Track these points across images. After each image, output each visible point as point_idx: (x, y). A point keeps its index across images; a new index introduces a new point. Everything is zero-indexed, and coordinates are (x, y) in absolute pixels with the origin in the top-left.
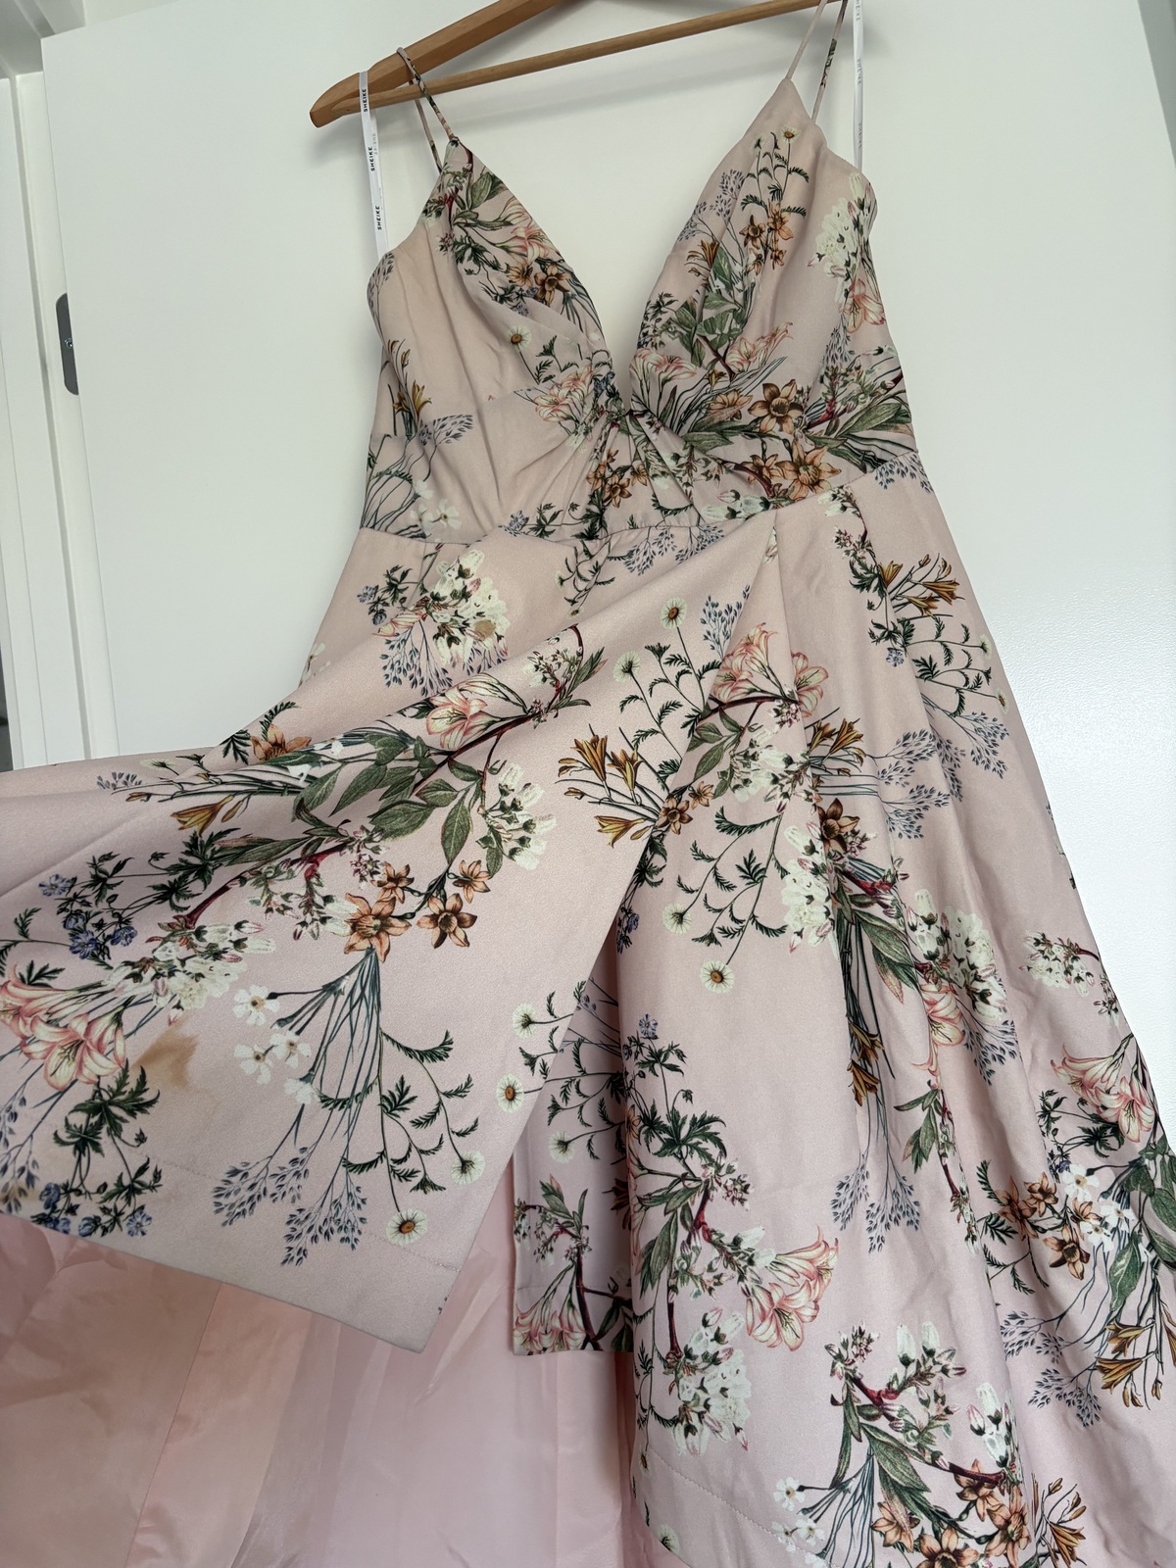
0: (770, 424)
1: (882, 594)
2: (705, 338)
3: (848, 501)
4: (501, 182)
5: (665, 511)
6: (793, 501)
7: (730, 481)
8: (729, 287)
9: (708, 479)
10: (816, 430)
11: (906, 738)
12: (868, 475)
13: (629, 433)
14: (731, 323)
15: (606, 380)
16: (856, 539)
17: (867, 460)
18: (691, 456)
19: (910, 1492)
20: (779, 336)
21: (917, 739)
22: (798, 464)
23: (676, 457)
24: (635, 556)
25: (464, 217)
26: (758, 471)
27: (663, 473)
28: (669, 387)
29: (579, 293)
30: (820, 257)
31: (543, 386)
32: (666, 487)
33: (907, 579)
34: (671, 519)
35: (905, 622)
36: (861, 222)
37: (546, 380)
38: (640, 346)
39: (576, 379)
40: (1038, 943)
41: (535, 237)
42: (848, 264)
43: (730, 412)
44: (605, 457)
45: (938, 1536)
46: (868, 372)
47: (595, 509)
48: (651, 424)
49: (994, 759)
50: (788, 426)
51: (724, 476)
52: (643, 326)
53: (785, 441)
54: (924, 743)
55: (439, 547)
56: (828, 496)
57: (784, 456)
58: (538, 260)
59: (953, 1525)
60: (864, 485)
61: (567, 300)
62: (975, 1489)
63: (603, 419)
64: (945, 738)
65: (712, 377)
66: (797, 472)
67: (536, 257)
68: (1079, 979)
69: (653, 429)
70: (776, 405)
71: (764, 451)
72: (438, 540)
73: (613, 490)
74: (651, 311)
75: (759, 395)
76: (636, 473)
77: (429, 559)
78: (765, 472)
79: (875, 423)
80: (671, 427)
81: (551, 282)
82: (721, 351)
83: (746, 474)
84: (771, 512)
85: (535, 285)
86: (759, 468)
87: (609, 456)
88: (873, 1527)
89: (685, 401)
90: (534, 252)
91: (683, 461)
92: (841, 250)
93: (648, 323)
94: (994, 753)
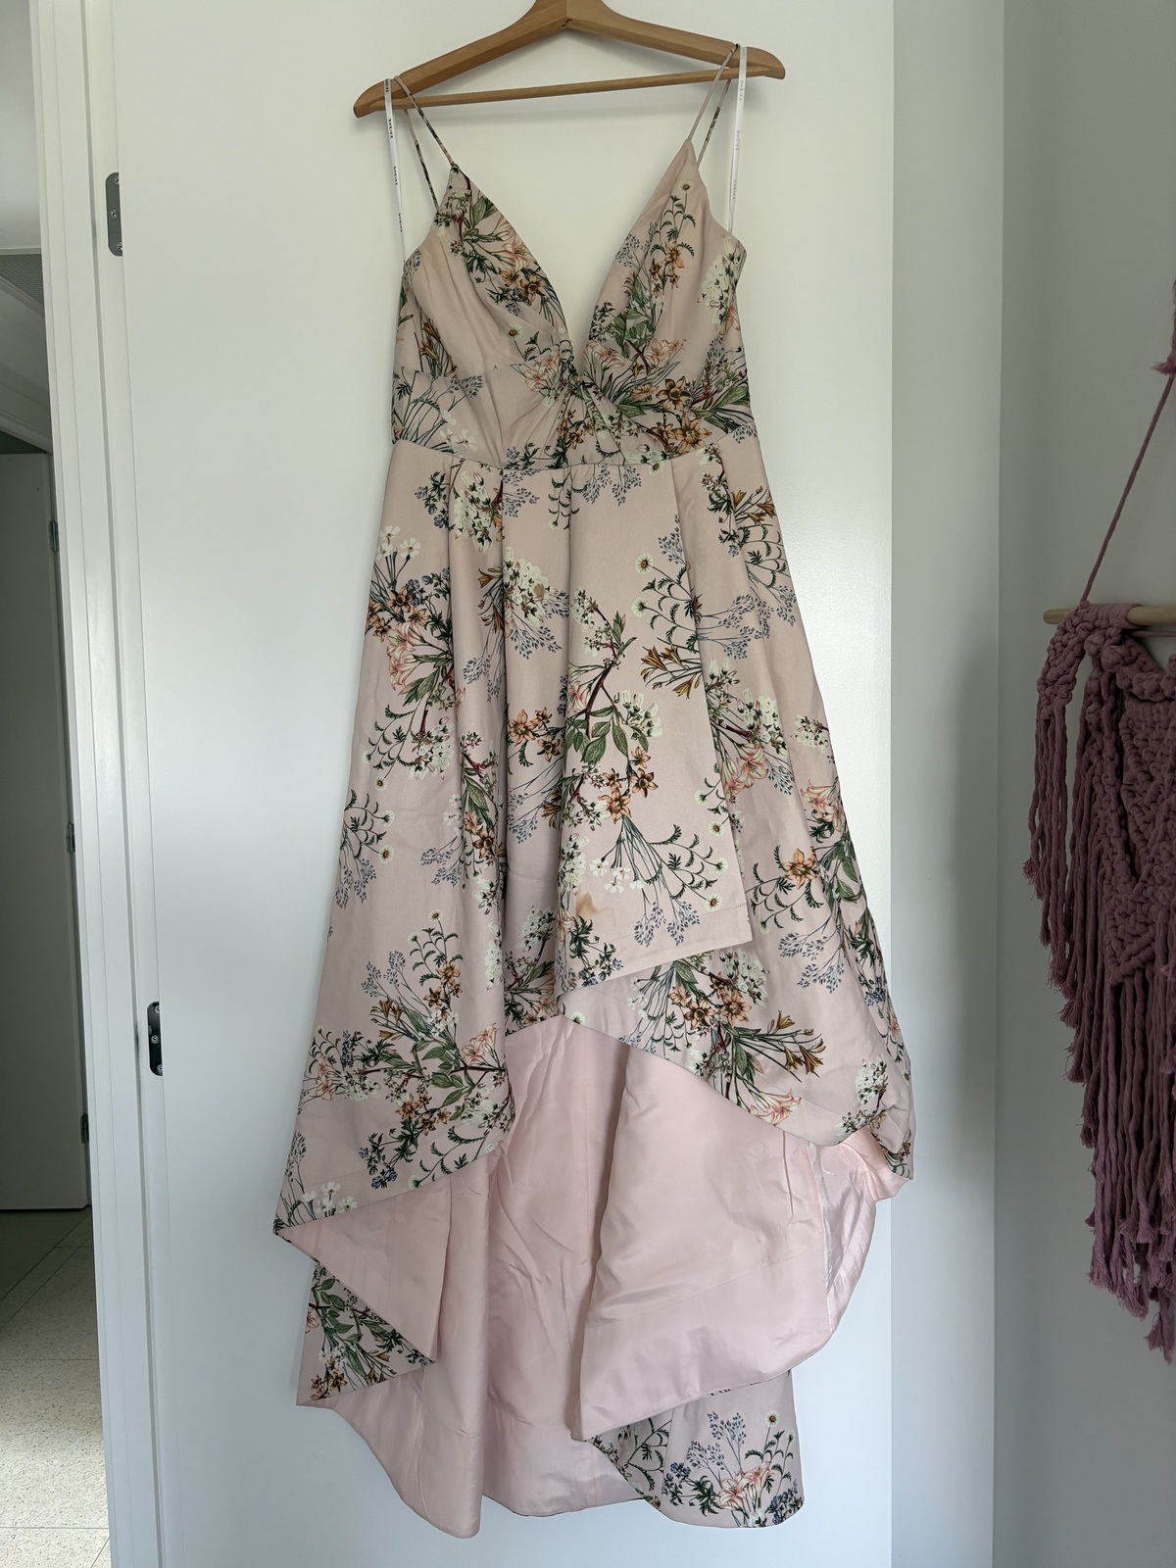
0: (669, 405)
1: (728, 512)
2: (630, 342)
3: (714, 453)
4: (492, 204)
5: (604, 454)
6: (681, 454)
7: (644, 438)
8: (642, 305)
9: (631, 434)
10: (697, 406)
11: (738, 599)
12: (729, 435)
13: (583, 399)
14: (646, 332)
15: (569, 362)
16: (715, 478)
17: (728, 425)
18: (620, 418)
19: (690, 984)
20: (678, 347)
21: (744, 600)
22: (685, 430)
23: (611, 418)
24: (588, 490)
25: (471, 235)
26: (660, 434)
27: (603, 427)
28: (608, 373)
29: (551, 296)
30: (704, 296)
31: (529, 363)
32: (605, 437)
33: (748, 502)
34: (607, 460)
35: (745, 529)
36: (732, 269)
37: (531, 359)
38: (590, 339)
39: (550, 360)
40: (803, 722)
41: (519, 251)
42: (721, 298)
43: (645, 395)
44: (566, 416)
45: (698, 1003)
46: (732, 364)
47: (560, 450)
48: (596, 393)
49: (789, 614)
50: (680, 406)
51: (640, 434)
52: (593, 324)
53: (677, 416)
54: (748, 602)
55: (462, 461)
56: (703, 450)
57: (677, 425)
58: (523, 270)
59: (706, 998)
60: (725, 441)
61: (544, 302)
62: (718, 984)
63: (566, 389)
64: (763, 600)
65: (636, 369)
66: (685, 435)
67: (521, 268)
68: (821, 743)
69: (597, 397)
70: (673, 393)
71: (665, 421)
72: (461, 456)
73: (572, 437)
74: (598, 314)
75: (663, 386)
76: (587, 427)
77: (456, 469)
78: (665, 436)
79: (734, 400)
80: (609, 398)
81: (533, 288)
82: (641, 349)
83: (654, 437)
84: (668, 461)
85: (520, 287)
86: (661, 432)
87: (570, 414)
88: (668, 996)
89: (618, 384)
90: (520, 264)
91: (615, 421)
92: (717, 290)
93: (596, 322)
94: (790, 610)
